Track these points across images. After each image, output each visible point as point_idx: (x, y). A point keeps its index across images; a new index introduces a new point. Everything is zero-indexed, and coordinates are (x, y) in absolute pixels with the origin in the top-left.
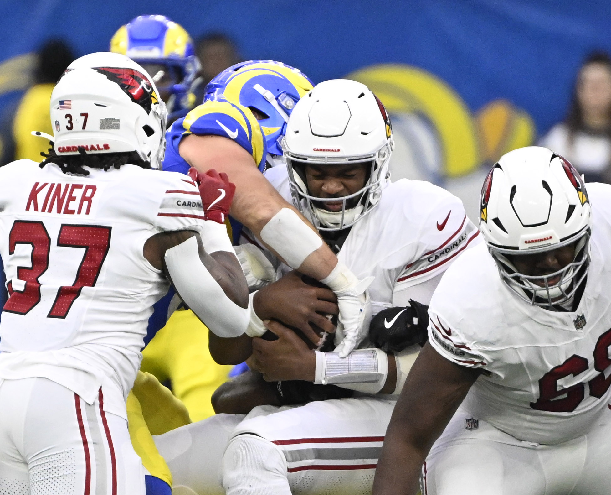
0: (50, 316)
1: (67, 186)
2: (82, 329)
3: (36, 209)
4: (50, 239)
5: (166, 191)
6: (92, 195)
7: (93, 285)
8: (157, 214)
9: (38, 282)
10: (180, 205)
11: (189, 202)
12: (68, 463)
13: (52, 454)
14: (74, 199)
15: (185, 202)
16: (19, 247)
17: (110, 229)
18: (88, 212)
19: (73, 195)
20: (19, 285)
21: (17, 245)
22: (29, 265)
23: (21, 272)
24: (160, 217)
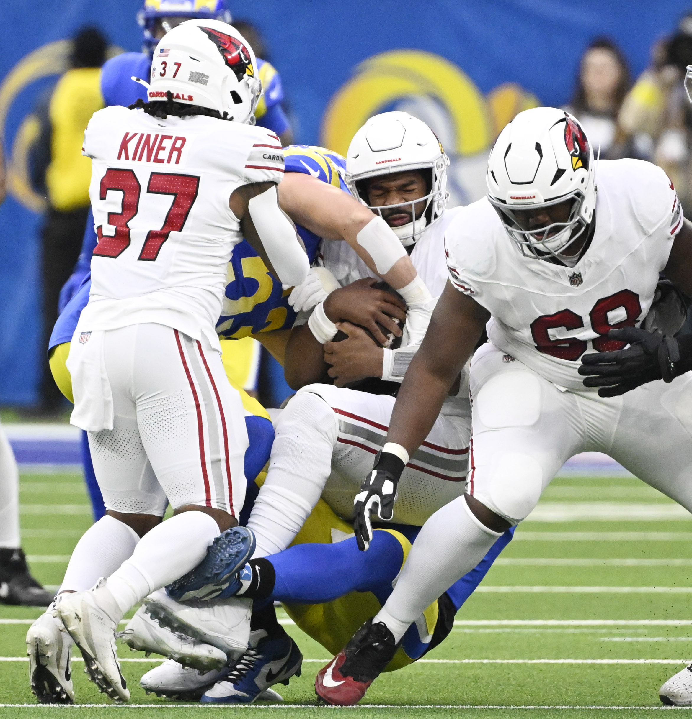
0: (140, 259)
1: (157, 136)
2: (172, 270)
3: (127, 158)
4: (140, 187)
5: (253, 145)
6: (182, 146)
7: (180, 230)
8: (245, 166)
9: (127, 227)
10: (266, 158)
11: (273, 156)
12: (179, 405)
13: (162, 397)
14: (164, 149)
15: (270, 156)
16: (110, 194)
17: (198, 178)
18: (177, 162)
19: (163, 145)
20: (109, 230)
21: (109, 192)
22: (119, 211)
23: (112, 217)
24: (247, 169)
